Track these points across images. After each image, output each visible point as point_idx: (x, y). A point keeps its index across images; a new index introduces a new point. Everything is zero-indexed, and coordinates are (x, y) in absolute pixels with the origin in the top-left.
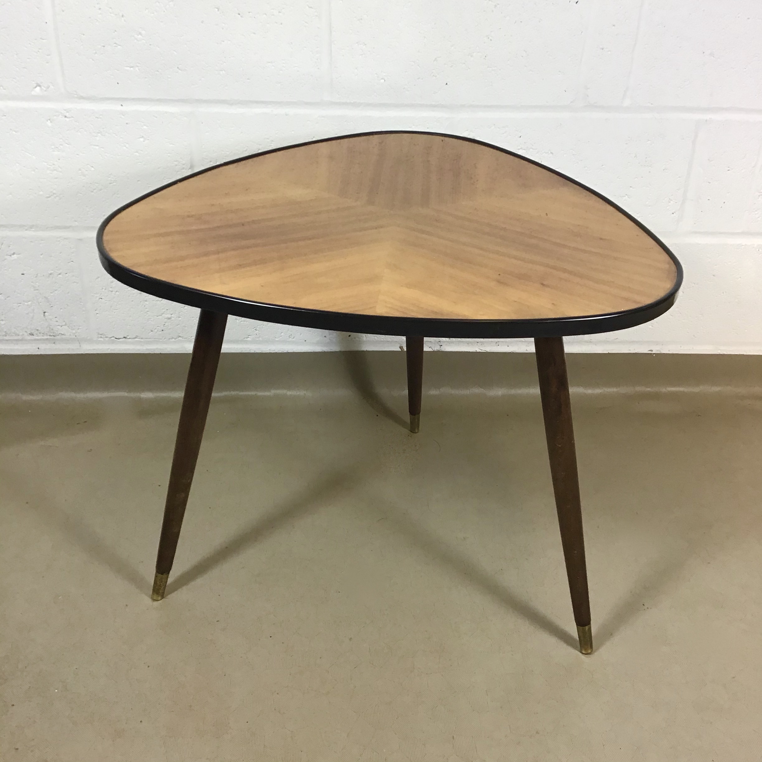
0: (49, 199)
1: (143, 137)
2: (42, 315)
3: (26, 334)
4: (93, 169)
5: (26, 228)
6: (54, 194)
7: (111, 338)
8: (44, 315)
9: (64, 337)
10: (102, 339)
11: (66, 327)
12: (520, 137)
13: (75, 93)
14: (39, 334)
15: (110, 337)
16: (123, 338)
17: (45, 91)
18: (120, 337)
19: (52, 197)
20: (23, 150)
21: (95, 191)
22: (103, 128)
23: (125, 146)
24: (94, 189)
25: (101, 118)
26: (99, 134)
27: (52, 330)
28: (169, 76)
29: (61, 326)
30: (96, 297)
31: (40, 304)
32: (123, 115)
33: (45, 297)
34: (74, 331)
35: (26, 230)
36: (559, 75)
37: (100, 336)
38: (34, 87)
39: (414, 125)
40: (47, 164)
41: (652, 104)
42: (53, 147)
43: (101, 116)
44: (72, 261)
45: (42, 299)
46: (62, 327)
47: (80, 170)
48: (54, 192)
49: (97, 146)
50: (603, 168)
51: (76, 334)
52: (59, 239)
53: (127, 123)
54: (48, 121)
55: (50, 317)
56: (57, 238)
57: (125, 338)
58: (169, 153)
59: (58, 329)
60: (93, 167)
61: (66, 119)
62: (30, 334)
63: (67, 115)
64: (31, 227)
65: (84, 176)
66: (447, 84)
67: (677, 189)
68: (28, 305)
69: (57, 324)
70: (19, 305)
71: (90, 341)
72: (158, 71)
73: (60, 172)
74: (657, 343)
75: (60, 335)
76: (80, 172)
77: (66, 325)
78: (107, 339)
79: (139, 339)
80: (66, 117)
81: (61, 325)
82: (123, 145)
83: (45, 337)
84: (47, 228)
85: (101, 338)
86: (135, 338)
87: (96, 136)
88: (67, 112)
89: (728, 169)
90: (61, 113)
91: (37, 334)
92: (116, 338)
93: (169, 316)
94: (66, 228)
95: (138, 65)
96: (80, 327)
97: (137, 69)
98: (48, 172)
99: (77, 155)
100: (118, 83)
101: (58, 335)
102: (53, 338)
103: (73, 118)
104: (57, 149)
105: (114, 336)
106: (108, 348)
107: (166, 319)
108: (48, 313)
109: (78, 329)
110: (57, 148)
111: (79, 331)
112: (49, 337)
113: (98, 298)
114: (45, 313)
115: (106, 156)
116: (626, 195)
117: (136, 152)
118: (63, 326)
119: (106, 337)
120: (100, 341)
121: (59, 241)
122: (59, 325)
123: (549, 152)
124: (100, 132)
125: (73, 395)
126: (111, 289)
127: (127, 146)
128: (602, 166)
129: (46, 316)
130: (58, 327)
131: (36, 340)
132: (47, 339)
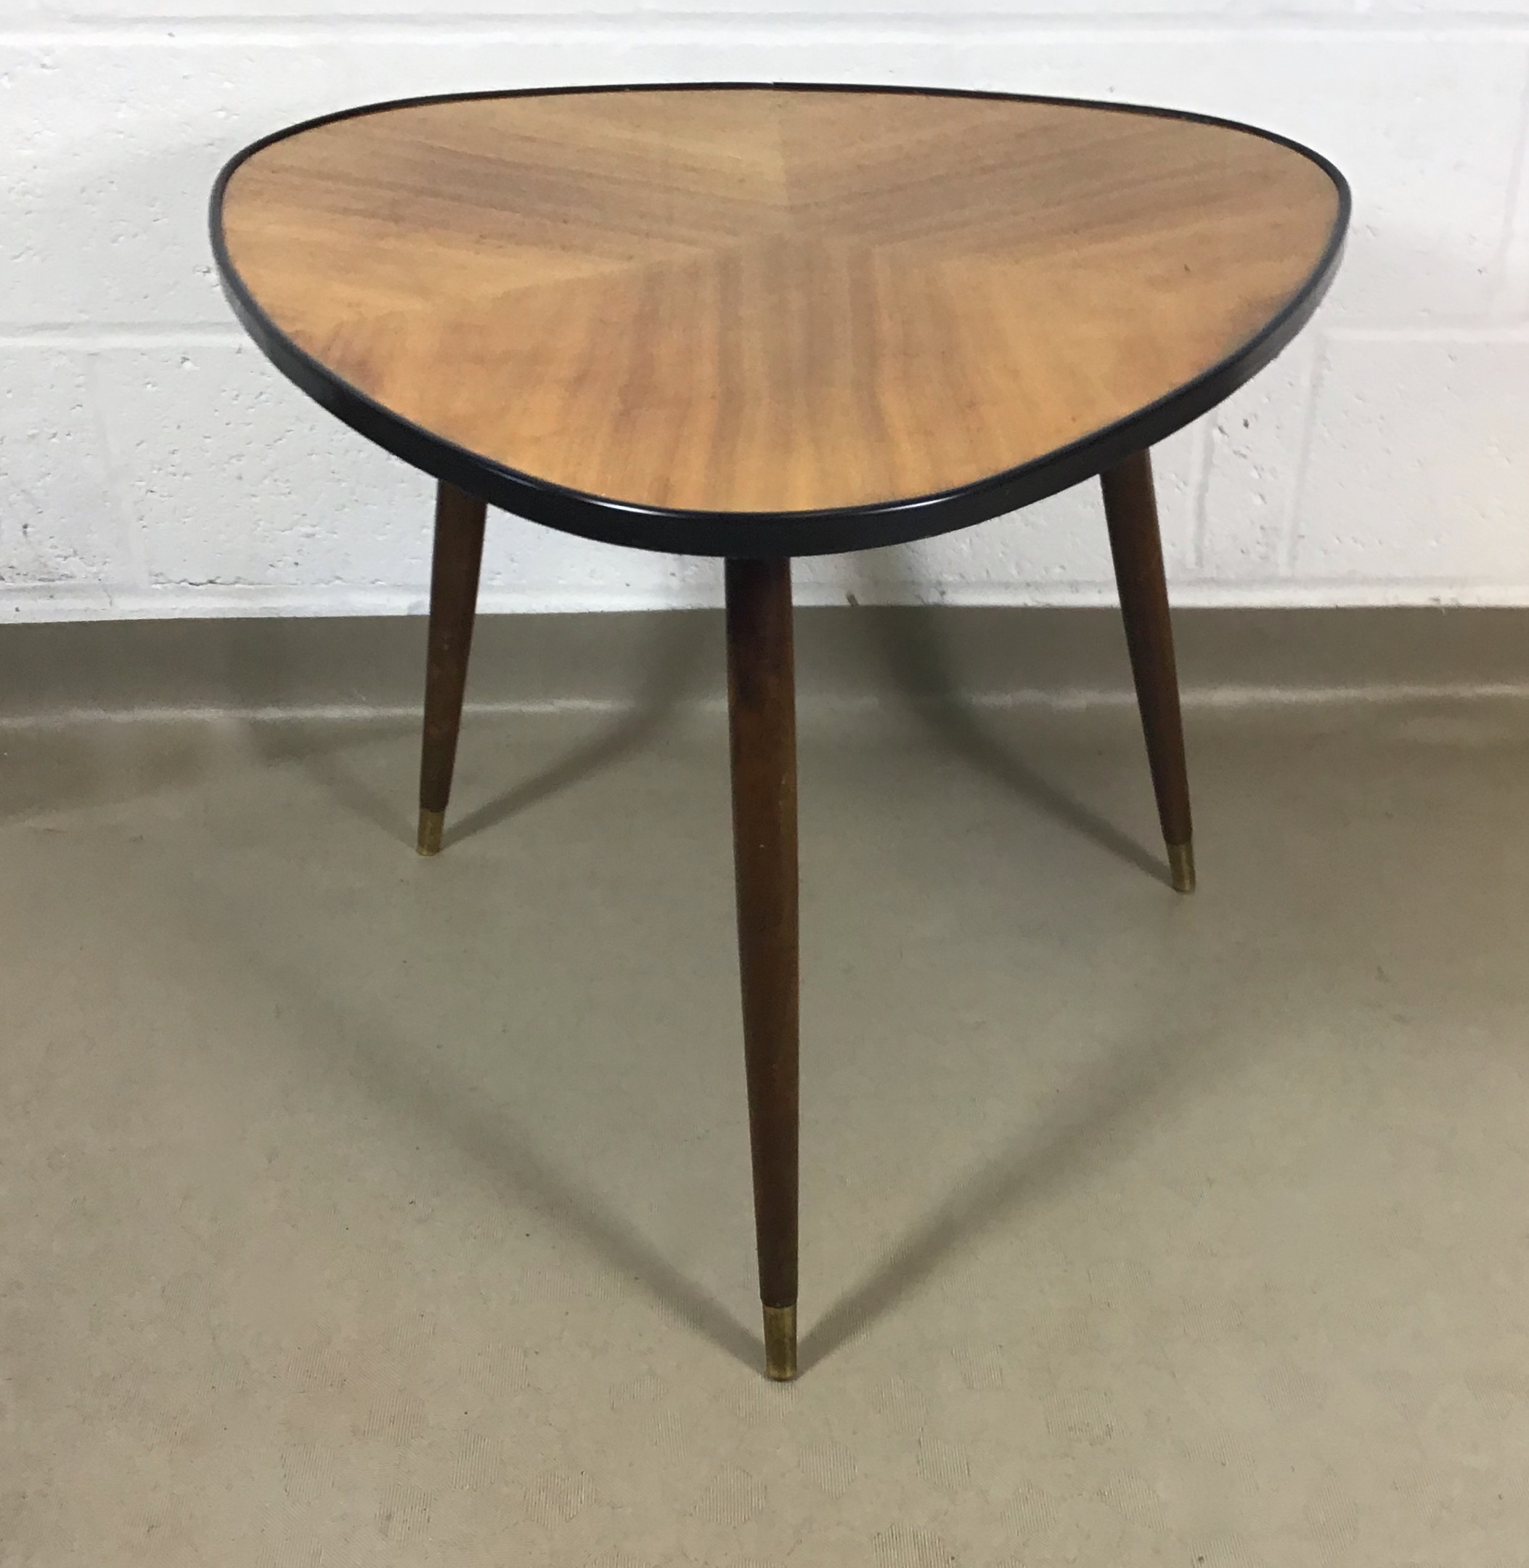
1: (224, 108)
2: (21, 534)
6: (29, 248)
7: (179, 583)
8: (25, 533)
9: (72, 582)
10: (159, 586)
11: (76, 559)
13: (62, 9)
14: (15, 577)
15: (178, 580)
16: (206, 584)
18: (198, 581)
19: (23, 255)
22: (132, 90)
25: (125, 66)
26: (126, 106)
27: (46, 566)
29: (66, 558)
30: (140, 488)
31: (15, 506)
32: (175, 58)
33: (23, 491)
34: (94, 569)
37: (154, 578)
40: (9, 180)
43: (125, 63)
44: (78, 405)
45: (18, 495)
46: (68, 559)
47: (83, 190)
48: (29, 244)
51: (101, 576)
52: (46, 355)
53: (185, 77)
55: (39, 537)
56: (42, 352)
57: (211, 582)
59: (58, 563)
60: (113, 182)
61: (45, 70)
63: (47, 61)
65: (96, 204)
67: (1490, 214)
69: (57, 552)
71: (130, 589)
73: (39, 197)
74: (1451, 582)
75: (63, 577)
76: (85, 194)
77: (75, 553)
78: (170, 586)
79: (244, 584)
80: (43, 66)
81: (64, 554)
82: (181, 129)
83: (30, 584)
84: (18, 330)
85: (157, 583)
86: (235, 583)
87: (118, 110)
88: (47, 55)
90: (33, 57)
91: (11, 577)
92: (191, 584)
93: (309, 530)
94: (63, 327)
96: (107, 560)
98: (12, 197)
99: (77, 155)
101: (60, 579)
102: (49, 585)
103: (60, 69)
104: (29, 142)
105: (186, 577)
106: (173, 606)
107: (303, 536)
108: (33, 527)
109: (104, 564)
111: (106, 568)
112: (38, 583)
113: (144, 491)
114: (25, 527)
117: (210, 145)
118: (69, 556)
119: (170, 582)
120: (155, 590)
121: (48, 359)
122: (58, 556)
124: (124, 100)
126: (171, 469)
127: (192, 131)
129: (28, 534)
130: (59, 559)
131: (9, 590)
132: (34, 588)
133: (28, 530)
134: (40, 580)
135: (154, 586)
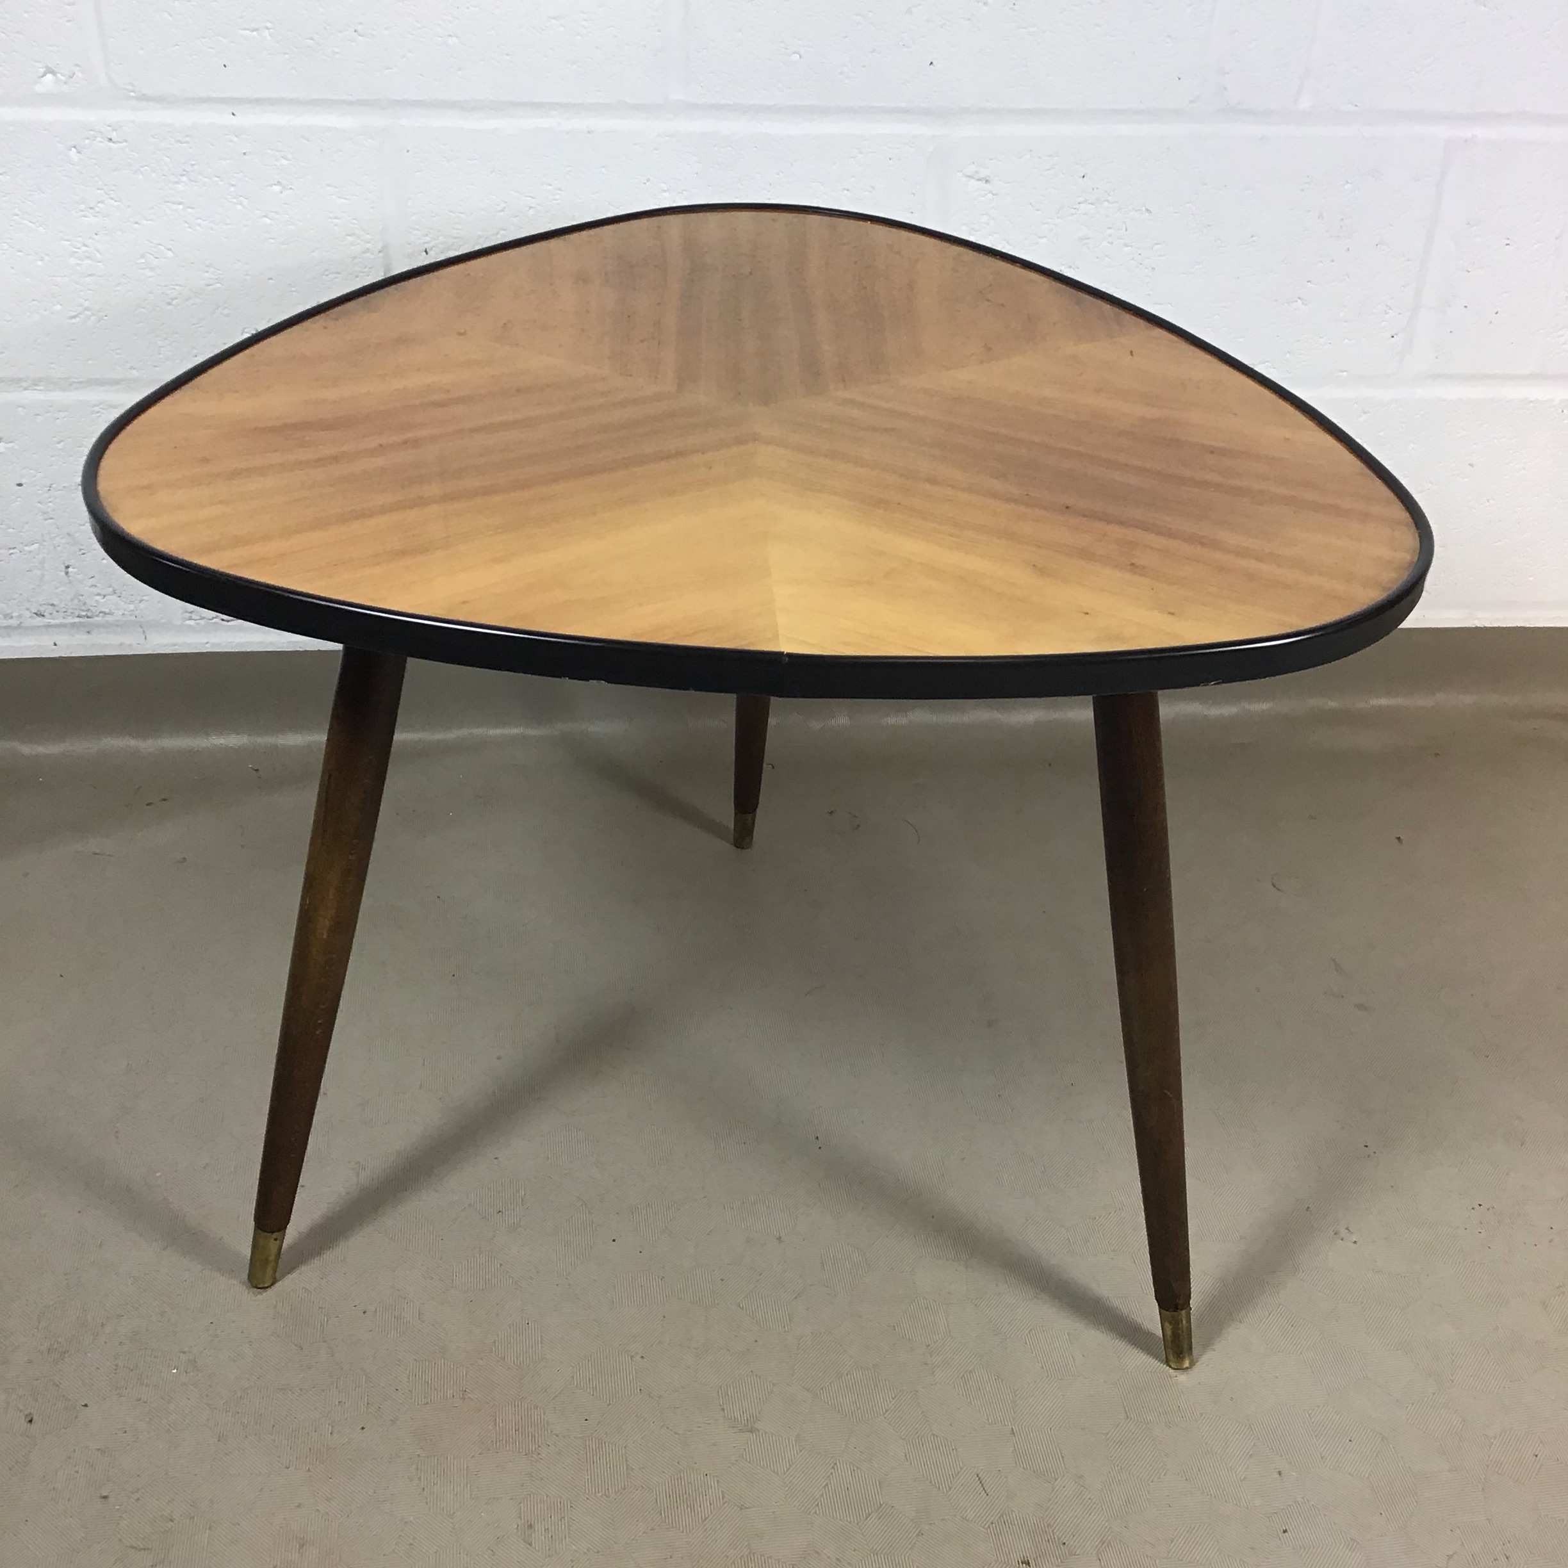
0: (73, 321)
1: (279, 183)
2: (63, 574)
3: (28, 614)
4: (170, 254)
5: (24, 384)
6: (87, 309)
8: (67, 573)
9: (109, 618)
10: (192, 623)
11: (114, 597)
12: (1084, 177)
13: (130, 87)
14: (55, 613)
17: (65, 83)
19: (81, 316)
20: (17, 215)
21: (175, 302)
22: (193, 165)
23: (241, 204)
24: (173, 299)
25: (187, 142)
26: (184, 179)
27: (85, 604)
28: (337, 50)
29: (104, 596)
31: (59, 548)
32: (237, 136)
33: (69, 534)
34: (132, 607)
35: (26, 389)
36: (1168, 43)
37: (188, 615)
38: (40, 75)
39: (861, 153)
40: (70, 245)
41: (1356, 106)
42: (83, 207)
43: (187, 139)
45: (62, 538)
46: (106, 598)
47: (142, 256)
48: (87, 304)
49: (180, 203)
50: (1254, 242)
51: (136, 613)
52: (96, 409)
53: (245, 154)
54: (71, 150)
55: (80, 577)
56: (95, 405)
58: (336, 218)
59: (97, 601)
60: (170, 250)
61: (112, 144)
62: (36, 614)
63: (114, 135)
64: (35, 383)
65: (152, 269)
66: (931, 63)
67: (1403, 286)
68: (30, 552)
69: (96, 590)
70: (11, 551)
71: (166, 627)
72: (312, 39)
73: (99, 262)
75: (101, 614)
76: (143, 261)
77: (114, 592)
78: (202, 622)
80: (110, 140)
81: (103, 593)
82: (235, 200)
83: (70, 620)
84: (70, 385)
85: (190, 619)
87: (177, 183)
88: (114, 130)
89: (1508, 242)
90: (101, 132)
91: (51, 614)
92: (223, 620)
94: (111, 382)
95: (269, 25)
96: (144, 598)
97: (266, 33)
98: (73, 261)
99: (136, 223)
100: (225, 66)
101: (97, 616)
102: (87, 621)
103: (125, 144)
104: (91, 211)
106: (205, 641)
108: (74, 568)
109: (141, 601)
110: (92, 208)
111: (142, 606)
112: (77, 620)
114: (67, 567)
115: (199, 225)
116: (1299, 298)
117: (265, 216)
118: (110, 595)
119: (203, 618)
120: (190, 626)
121: (98, 412)
122: (98, 594)
123: (1144, 209)
124: (184, 173)
125: (133, 742)
127: (245, 202)
128: (1252, 237)
129: (70, 574)
130: (98, 598)
131: (49, 626)
132: (73, 625)
133: (70, 570)
134: (78, 617)
135: (188, 622)
